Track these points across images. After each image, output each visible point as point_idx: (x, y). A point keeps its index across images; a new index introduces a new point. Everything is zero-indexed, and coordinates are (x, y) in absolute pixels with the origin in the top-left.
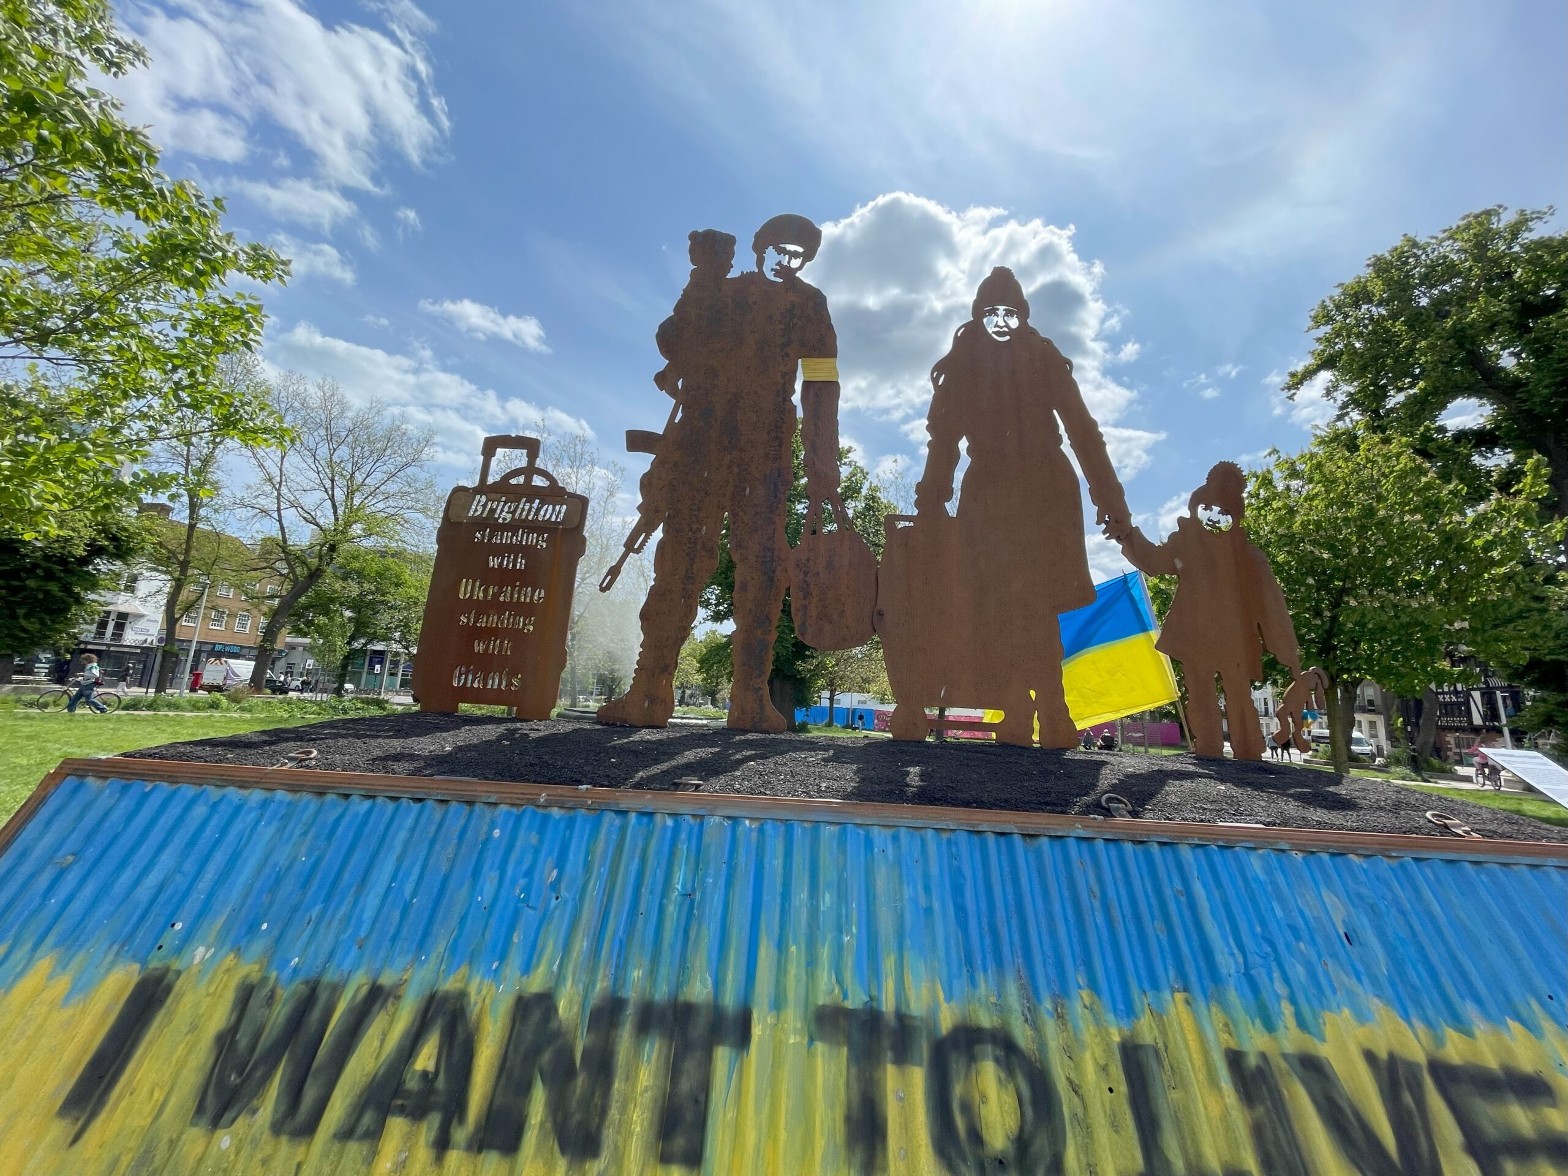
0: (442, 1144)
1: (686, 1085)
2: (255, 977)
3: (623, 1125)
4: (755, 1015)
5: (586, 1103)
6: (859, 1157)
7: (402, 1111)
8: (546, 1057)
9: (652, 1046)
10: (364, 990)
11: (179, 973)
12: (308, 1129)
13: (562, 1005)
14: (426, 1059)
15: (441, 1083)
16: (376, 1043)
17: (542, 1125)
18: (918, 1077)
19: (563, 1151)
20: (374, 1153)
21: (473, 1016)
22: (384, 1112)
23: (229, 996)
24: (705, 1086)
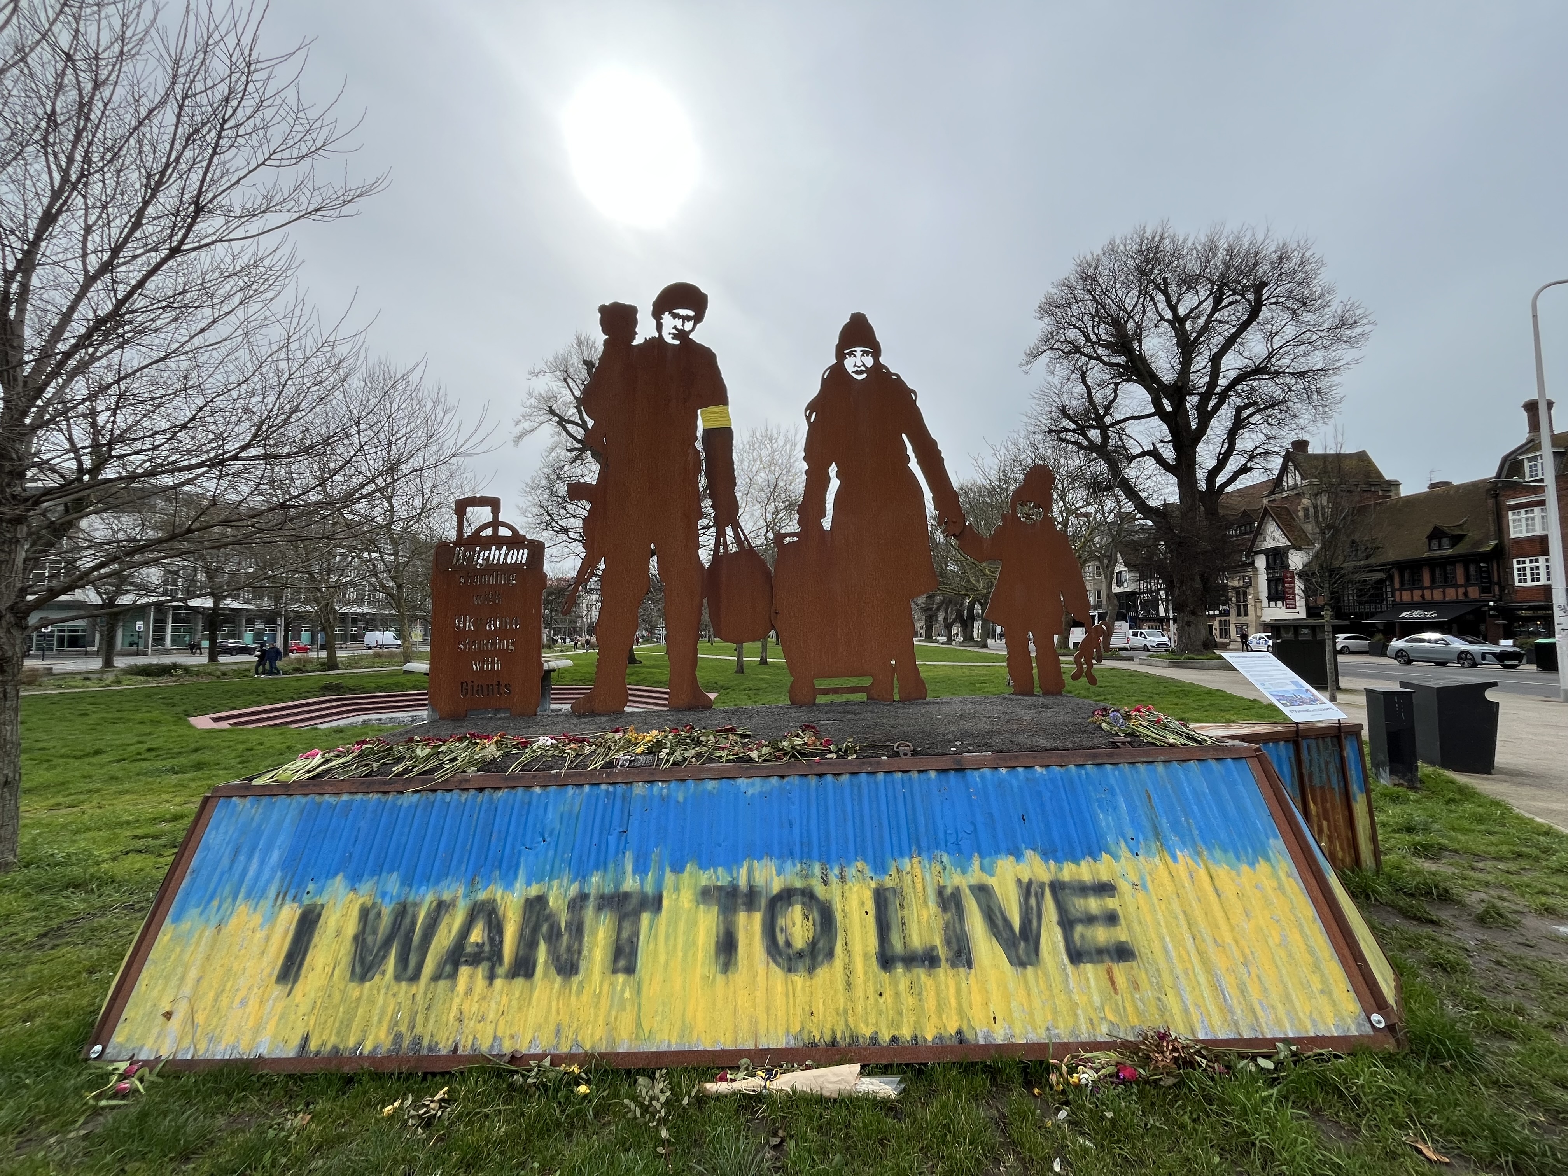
0: (491, 977)
1: (625, 935)
2: (369, 904)
3: (590, 959)
4: (665, 894)
5: (569, 949)
6: (722, 960)
7: (466, 963)
8: (545, 928)
9: (605, 917)
10: (434, 904)
11: (323, 906)
12: (415, 977)
13: (551, 901)
14: (477, 935)
15: (487, 948)
16: (446, 931)
17: (546, 962)
18: (758, 917)
19: (559, 973)
20: (454, 985)
21: (501, 913)
22: (456, 966)
23: (355, 913)
24: (637, 934)
